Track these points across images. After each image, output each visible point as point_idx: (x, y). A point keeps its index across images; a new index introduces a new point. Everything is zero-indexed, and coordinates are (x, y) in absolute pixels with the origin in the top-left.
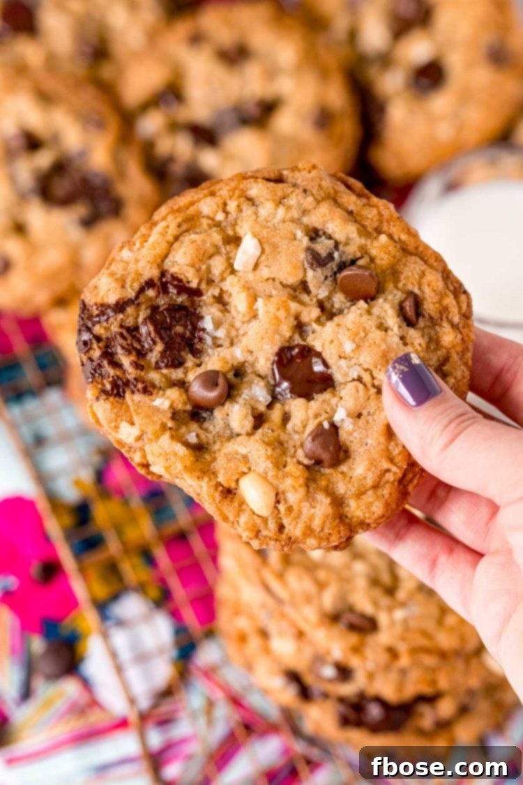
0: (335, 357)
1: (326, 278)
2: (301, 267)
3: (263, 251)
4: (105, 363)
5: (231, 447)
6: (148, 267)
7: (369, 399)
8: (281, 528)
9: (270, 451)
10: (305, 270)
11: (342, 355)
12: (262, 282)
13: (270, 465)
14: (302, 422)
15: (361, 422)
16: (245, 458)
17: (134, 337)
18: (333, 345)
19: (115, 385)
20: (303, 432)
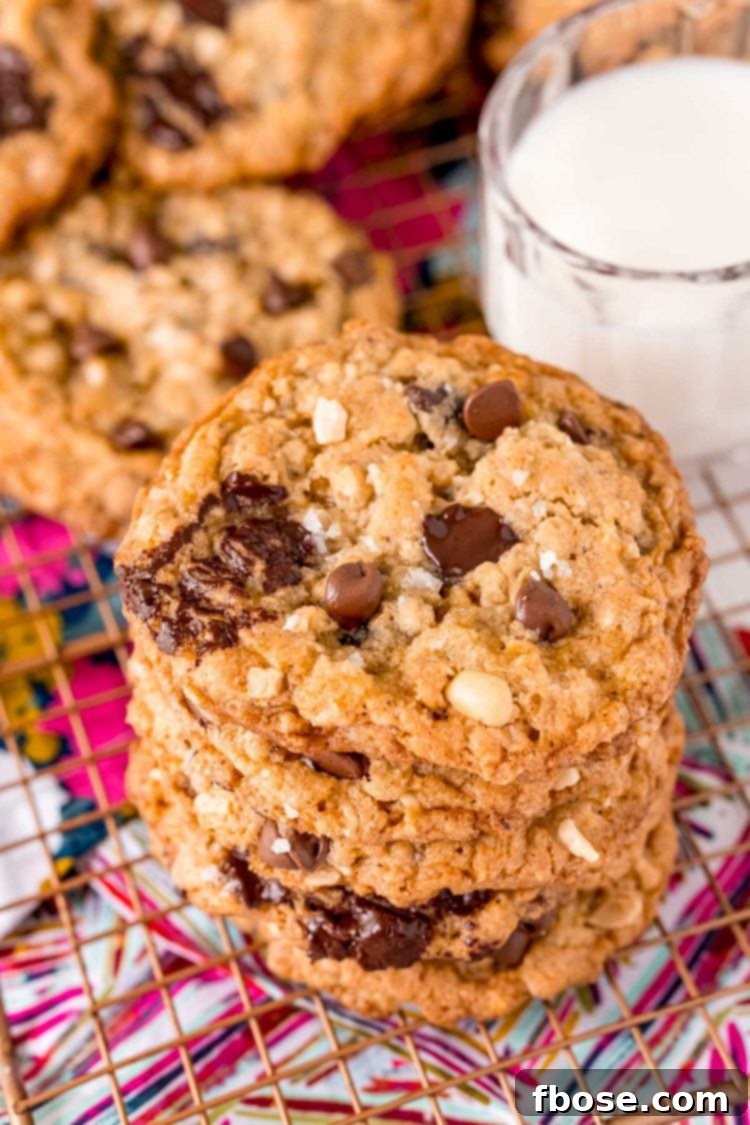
0: (506, 501)
1: (447, 421)
2: (409, 413)
3: (350, 414)
4: (191, 612)
5: (416, 648)
6: (201, 483)
7: (575, 533)
8: (533, 735)
9: (474, 634)
10: (416, 416)
11: (515, 495)
12: (363, 449)
13: (484, 651)
14: (501, 587)
15: (581, 561)
16: (442, 655)
17: (217, 569)
18: (496, 486)
19: (217, 629)
20: (507, 600)
